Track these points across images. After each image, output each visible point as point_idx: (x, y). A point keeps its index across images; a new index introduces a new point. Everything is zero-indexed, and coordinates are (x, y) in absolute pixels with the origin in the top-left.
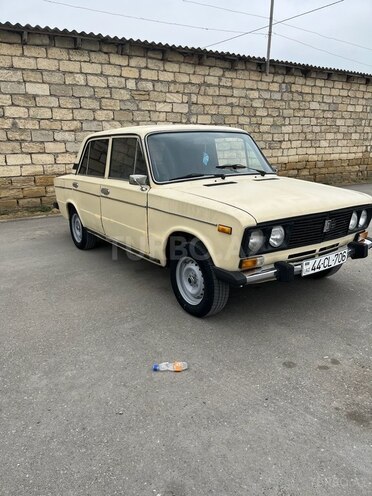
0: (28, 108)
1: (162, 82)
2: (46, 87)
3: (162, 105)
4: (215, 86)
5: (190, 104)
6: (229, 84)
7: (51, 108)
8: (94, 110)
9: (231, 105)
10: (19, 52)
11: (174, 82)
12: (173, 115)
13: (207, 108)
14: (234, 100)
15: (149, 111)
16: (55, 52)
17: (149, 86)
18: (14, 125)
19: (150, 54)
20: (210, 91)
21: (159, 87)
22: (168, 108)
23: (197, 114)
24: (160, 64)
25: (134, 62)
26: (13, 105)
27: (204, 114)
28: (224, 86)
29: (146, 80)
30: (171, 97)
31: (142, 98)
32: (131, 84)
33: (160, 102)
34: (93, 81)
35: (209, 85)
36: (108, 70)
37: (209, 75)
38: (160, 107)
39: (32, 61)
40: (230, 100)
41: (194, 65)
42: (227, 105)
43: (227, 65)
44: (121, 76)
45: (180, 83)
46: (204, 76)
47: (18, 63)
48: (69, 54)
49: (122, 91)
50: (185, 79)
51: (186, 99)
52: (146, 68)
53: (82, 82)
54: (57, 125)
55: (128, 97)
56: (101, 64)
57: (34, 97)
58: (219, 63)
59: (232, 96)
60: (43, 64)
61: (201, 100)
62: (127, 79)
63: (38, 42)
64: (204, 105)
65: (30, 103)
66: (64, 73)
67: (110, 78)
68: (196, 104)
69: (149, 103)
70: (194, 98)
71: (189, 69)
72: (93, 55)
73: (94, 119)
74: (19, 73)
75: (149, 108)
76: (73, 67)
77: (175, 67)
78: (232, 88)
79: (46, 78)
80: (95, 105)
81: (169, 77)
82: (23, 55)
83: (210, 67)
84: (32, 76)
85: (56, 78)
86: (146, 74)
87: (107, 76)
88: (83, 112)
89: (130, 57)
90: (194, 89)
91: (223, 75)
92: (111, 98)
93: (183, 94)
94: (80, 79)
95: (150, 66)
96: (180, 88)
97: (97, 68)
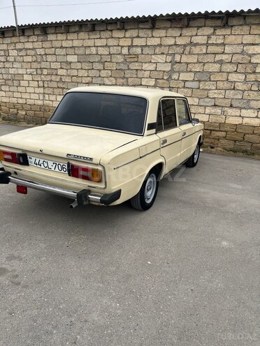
0: (67, 70)
1: (149, 46)
2: (76, 57)
3: (147, 65)
4: (203, 44)
5: (173, 63)
6: (220, 41)
7: (77, 69)
8: (100, 70)
9: (221, 62)
10: (65, 38)
11: (160, 45)
12: (156, 73)
13: (190, 66)
14: (224, 57)
15: (137, 70)
16: (82, 35)
17: (139, 50)
18: (61, 79)
19: (141, 26)
20: (196, 50)
21: (146, 50)
22: (152, 67)
23: (179, 72)
24: (149, 32)
25: (128, 34)
26: (61, 68)
27: (187, 72)
28: (213, 44)
29: (137, 46)
30: (155, 58)
31: (133, 60)
32: (125, 51)
33: (146, 63)
34: (101, 51)
35: (196, 44)
36: (111, 42)
37: (196, 35)
38: (145, 66)
39: (70, 42)
40: (218, 58)
41: (181, 28)
42: (214, 62)
43: (219, 23)
44: (119, 46)
45: (165, 46)
46: (191, 36)
47: (65, 44)
48: (89, 35)
49: (118, 56)
50: (171, 41)
51: (169, 59)
52: (138, 37)
53: (94, 52)
54: (79, 80)
55: (122, 60)
56: (107, 39)
57: (71, 63)
58: (209, 22)
59: (223, 53)
60: (76, 43)
61: (185, 59)
62: (122, 47)
63: (73, 30)
64: (187, 64)
65: (68, 67)
66: (85, 47)
67: (111, 48)
68: (180, 62)
69: (137, 64)
70: (177, 58)
71: (176, 32)
72: (102, 33)
73: (100, 76)
74: (64, 50)
75: (137, 68)
76: (90, 43)
77: (162, 33)
78: (224, 44)
79: (77, 52)
80: (101, 67)
81: (156, 41)
82: (67, 39)
83: (198, 27)
84: (71, 51)
85: (81, 51)
86: (137, 42)
87: (109, 47)
88: (93, 71)
89: (126, 30)
90: (179, 50)
91: (214, 34)
92: (111, 62)
93: (167, 55)
94: (94, 50)
95: (140, 35)
96: (165, 50)
97: (103, 42)
